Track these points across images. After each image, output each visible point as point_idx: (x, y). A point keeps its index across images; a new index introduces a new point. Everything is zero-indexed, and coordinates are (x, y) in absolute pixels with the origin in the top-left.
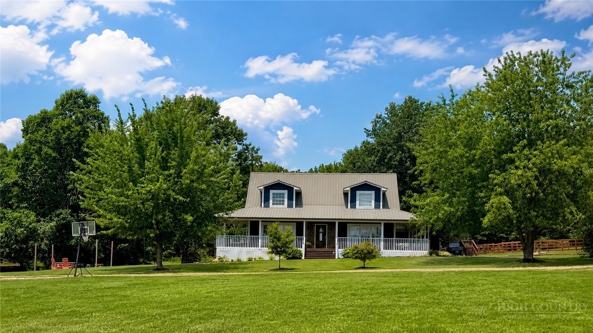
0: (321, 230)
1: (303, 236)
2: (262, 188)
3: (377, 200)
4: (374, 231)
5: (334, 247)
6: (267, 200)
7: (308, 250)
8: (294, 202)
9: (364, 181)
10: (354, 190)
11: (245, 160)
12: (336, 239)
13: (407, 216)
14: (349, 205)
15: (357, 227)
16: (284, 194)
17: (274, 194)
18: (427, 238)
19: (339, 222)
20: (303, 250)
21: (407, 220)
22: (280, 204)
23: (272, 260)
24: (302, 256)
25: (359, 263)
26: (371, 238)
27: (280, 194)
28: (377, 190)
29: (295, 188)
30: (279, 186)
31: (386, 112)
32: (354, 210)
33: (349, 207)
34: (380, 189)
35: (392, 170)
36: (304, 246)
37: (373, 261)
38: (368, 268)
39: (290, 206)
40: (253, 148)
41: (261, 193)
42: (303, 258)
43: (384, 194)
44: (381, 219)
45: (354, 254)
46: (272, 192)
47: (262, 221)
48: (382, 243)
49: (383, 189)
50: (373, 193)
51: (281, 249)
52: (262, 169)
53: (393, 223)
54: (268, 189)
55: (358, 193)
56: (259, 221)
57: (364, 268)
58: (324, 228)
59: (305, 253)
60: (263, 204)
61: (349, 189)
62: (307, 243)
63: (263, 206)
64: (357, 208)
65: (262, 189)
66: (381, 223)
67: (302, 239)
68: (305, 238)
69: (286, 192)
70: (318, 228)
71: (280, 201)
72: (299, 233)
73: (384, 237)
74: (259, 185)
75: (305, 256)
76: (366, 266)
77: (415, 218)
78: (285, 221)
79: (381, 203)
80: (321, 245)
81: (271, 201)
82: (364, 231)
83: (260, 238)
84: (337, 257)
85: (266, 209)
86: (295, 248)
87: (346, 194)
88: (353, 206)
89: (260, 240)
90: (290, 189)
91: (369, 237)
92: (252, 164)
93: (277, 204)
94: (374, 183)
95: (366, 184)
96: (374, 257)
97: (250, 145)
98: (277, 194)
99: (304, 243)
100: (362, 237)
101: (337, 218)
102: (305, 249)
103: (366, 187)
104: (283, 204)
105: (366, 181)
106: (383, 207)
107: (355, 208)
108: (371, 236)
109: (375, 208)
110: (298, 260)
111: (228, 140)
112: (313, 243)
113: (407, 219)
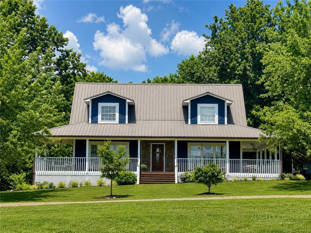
0: (158, 150)
1: (137, 157)
2: (89, 100)
3: (221, 114)
4: (218, 150)
5: (173, 170)
6: (95, 114)
7: (143, 173)
8: (127, 117)
9: (205, 92)
10: (195, 102)
11: (66, 68)
12: (176, 160)
13: (256, 133)
14: (189, 120)
15: (198, 147)
16: (114, 107)
17: (103, 108)
18: (278, 159)
19: (178, 141)
20: (137, 173)
21: (257, 138)
22: (110, 119)
23: (100, 186)
24: (136, 181)
25: (204, 188)
26: (215, 159)
27: (110, 107)
28: (221, 102)
29: (128, 101)
30: (109, 98)
31: (227, 17)
32: (195, 126)
33: (189, 123)
34: (224, 101)
35: (235, 81)
36: (138, 168)
37: (219, 185)
38: (213, 194)
39: (122, 121)
40: (74, 55)
41: (88, 106)
42: (138, 182)
43: (228, 108)
44: (226, 136)
45: (196, 178)
46: (101, 105)
47: (90, 140)
48: (228, 165)
49: (228, 102)
50: (216, 106)
51: (113, 171)
52: (85, 78)
53: (239, 142)
54: (96, 101)
55: (199, 106)
56: (85, 140)
57: (208, 193)
58: (161, 147)
59: (140, 177)
60: (90, 119)
61: (189, 101)
62: (142, 165)
63: (90, 122)
64: (198, 123)
65: (88, 102)
66: (225, 142)
67: (137, 161)
68: (139, 160)
69: (117, 105)
70: (155, 147)
71: (110, 115)
72: (133, 153)
73: (230, 158)
74: (86, 97)
75: (140, 181)
76: (211, 192)
77: (265, 135)
78: (116, 140)
79: (226, 118)
80: (157, 167)
81: (100, 116)
82: (206, 151)
83: (87, 160)
84: (176, 182)
85: (93, 125)
86: (128, 172)
87: (185, 108)
88: (194, 122)
89: (87, 163)
90: (121, 101)
91: (212, 158)
92: (73, 74)
93: (107, 119)
94: (217, 94)
95: (208, 95)
96: (220, 180)
97: (71, 51)
98: (107, 107)
99: (139, 164)
100: (204, 157)
101: (176, 135)
102: (140, 173)
103: (208, 99)
104: (114, 119)
105: (208, 93)
106: (228, 122)
107: (197, 123)
108: (215, 156)
109: (219, 124)
110: (132, 185)
111: (46, 45)
112: (148, 165)
113: (256, 136)
